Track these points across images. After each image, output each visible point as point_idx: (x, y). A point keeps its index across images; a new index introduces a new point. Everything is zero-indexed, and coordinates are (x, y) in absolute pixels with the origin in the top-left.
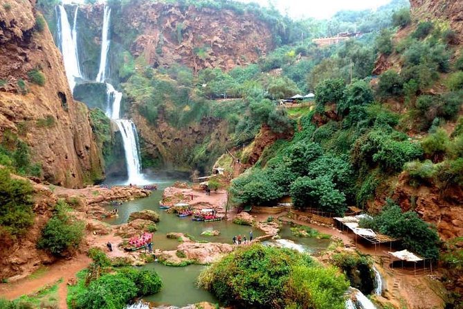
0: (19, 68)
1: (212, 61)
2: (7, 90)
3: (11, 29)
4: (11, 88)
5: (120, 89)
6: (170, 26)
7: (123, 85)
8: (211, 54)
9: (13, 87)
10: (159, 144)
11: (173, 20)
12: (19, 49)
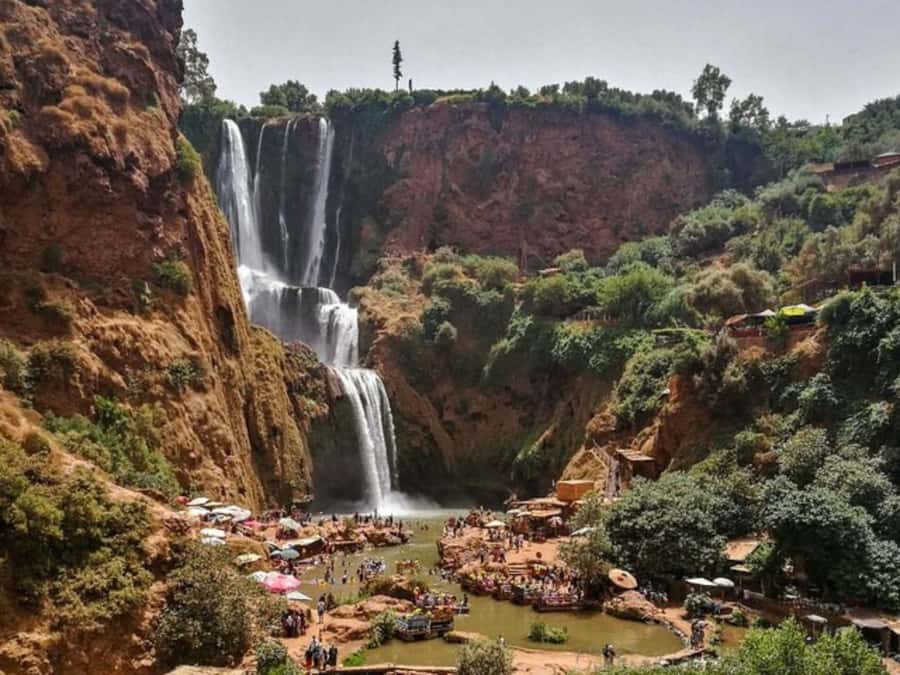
0: (137, 256)
1: (562, 235)
2: (110, 302)
3: (125, 174)
4: (119, 299)
5: (355, 301)
6: (467, 156)
7: (358, 290)
8: (561, 218)
9: (123, 295)
10: (435, 426)
11: (473, 143)
12: (140, 216)
